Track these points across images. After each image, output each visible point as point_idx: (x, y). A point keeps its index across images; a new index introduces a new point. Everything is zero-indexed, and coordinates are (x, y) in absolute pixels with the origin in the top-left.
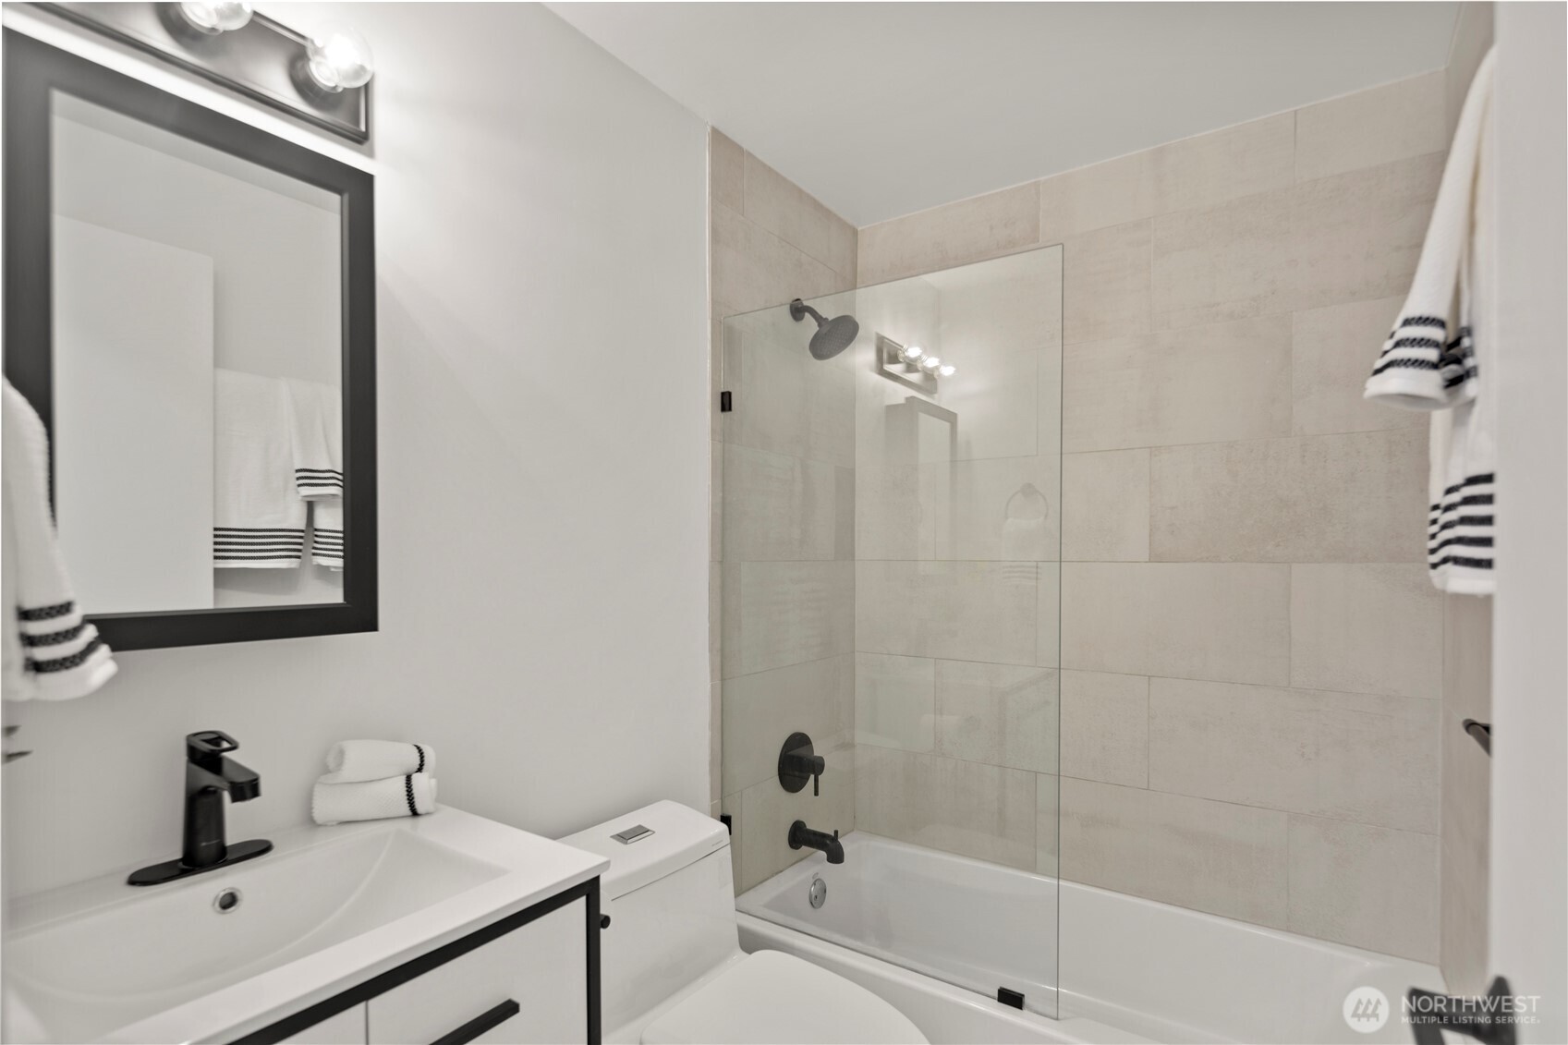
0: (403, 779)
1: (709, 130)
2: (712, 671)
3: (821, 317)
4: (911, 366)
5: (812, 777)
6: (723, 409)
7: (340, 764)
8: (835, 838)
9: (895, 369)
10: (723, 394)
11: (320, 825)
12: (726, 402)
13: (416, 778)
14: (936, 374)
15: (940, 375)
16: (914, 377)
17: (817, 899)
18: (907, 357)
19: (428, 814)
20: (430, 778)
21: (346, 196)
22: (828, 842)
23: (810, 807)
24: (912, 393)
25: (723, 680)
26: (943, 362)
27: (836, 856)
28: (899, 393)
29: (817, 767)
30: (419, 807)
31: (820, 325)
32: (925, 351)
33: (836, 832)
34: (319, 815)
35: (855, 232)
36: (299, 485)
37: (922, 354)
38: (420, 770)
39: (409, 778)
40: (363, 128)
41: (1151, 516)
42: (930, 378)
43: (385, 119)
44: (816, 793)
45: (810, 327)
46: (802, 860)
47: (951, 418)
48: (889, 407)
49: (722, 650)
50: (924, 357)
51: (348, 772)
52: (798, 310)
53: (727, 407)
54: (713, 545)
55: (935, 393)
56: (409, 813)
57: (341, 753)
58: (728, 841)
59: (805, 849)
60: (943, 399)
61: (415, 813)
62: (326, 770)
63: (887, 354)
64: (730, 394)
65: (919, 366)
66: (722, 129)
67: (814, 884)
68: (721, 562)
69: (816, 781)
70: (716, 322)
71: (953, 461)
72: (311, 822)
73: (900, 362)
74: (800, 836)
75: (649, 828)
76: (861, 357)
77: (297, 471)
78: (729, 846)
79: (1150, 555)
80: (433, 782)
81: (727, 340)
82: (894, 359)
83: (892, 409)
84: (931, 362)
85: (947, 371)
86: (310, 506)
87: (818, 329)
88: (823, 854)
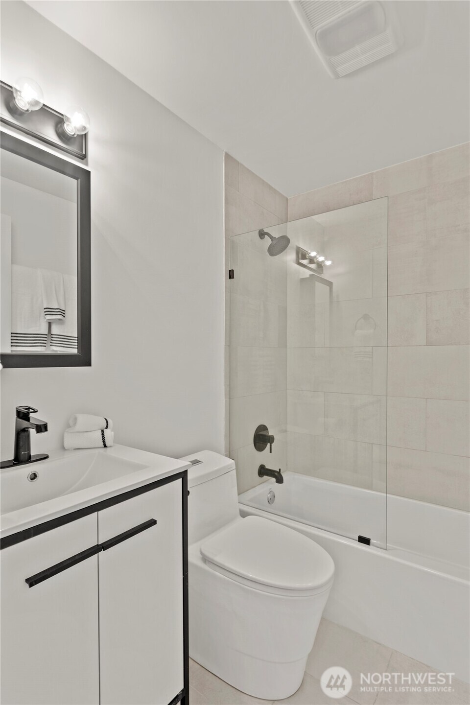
0: (100, 432)
1: (224, 153)
2: (226, 394)
3: (273, 237)
4: (312, 261)
5: (269, 444)
6: (230, 278)
7: (75, 423)
8: (279, 472)
9: (305, 262)
10: (230, 271)
11: (66, 450)
12: (231, 275)
13: (105, 431)
14: (323, 265)
15: (324, 265)
16: (313, 266)
17: (271, 501)
18: (310, 256)
19: (110, 447)
20: (112, 431)
21: (79, 180)
22: (276, 474)
23: (268, 458)
24: (312, 273)
25: (230, 399)
26: (326, 259)
27: (280, 480)
28: (307, 273)
29: (271, 440)
30: (107, 444)
31: (272, 241)
32: (318, 253)
33: (280, 470)
34: (66, 445)
35: (287, 200)
36: (46, 315)
37: (317, 254)
38: (107, 428)
39: (103, 431)
40: (84, 153)
41: (427, 325)
42: (320, 266)
43: (93, 149)
44: (271, 452)
45: (268, 241)
46: (264, 482)
47: (330, 284)
48: (301, 279)
49: (230, 385)
50: (318, 257)
51: (78, 427)
52: (262, 234)
53: (232, 277)
54: (226, 339)
55: (323, 273)
56: (103, 446)
57: (76, 419)
58: (235, 468)
59: (265, 477)
60: (326, 275)
61: (105, 446)
62: (69, 426)
63: (301, 255)
64: (233, 270)
65: (315, 260)
66: (230, 153)
67: (270, 493)
68: (229, 346)
69: (271, 445)
70: (227, 239)
71: (331, 302)
72: (63, 448)
73: (306, 259)
74: (263, 471)
75: (200, 460)
76: (290, 257)
77: (45, 309)
78: (235, 470)
79: (426, 342)
80: (113, 433)
81: (231, 246)
82: (304, 257)
83: (303, 280)
84: (321, 259)
85: (328, 263)
86: (50, 324)
87: (271, 242)
88: (274, 480)
